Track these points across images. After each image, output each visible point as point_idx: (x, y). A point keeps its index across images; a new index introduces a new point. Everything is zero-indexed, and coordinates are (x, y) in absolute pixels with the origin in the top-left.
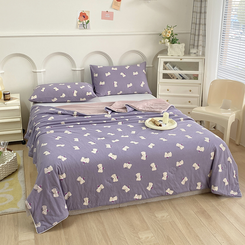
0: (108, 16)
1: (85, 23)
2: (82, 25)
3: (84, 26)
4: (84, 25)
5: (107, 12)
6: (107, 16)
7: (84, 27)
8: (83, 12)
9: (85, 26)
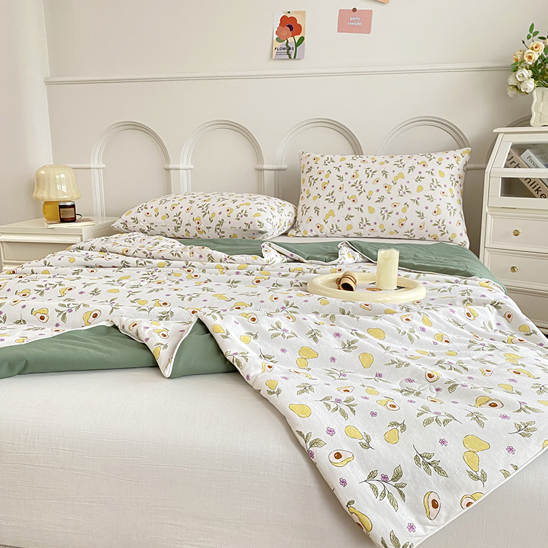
0: (356, 21)
1: (292, 45)
2: (284, 49)
4: (290, 49)
5: (354, 10)
6: (353, 21)
7: (290, 55)
9: (292, 52)
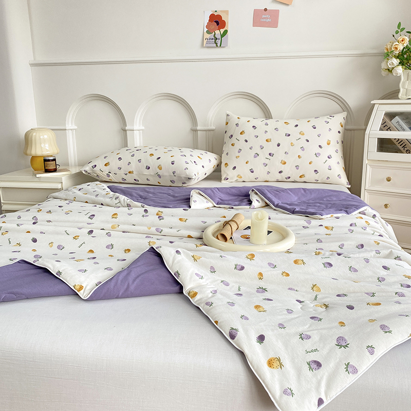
1: (218, 36)
2: (212, 39)
3: (217, 42)
4: (217, 39)
6: (265, 18)
7: (216, 44)
8: (216, 14)
9: (219, 42)
